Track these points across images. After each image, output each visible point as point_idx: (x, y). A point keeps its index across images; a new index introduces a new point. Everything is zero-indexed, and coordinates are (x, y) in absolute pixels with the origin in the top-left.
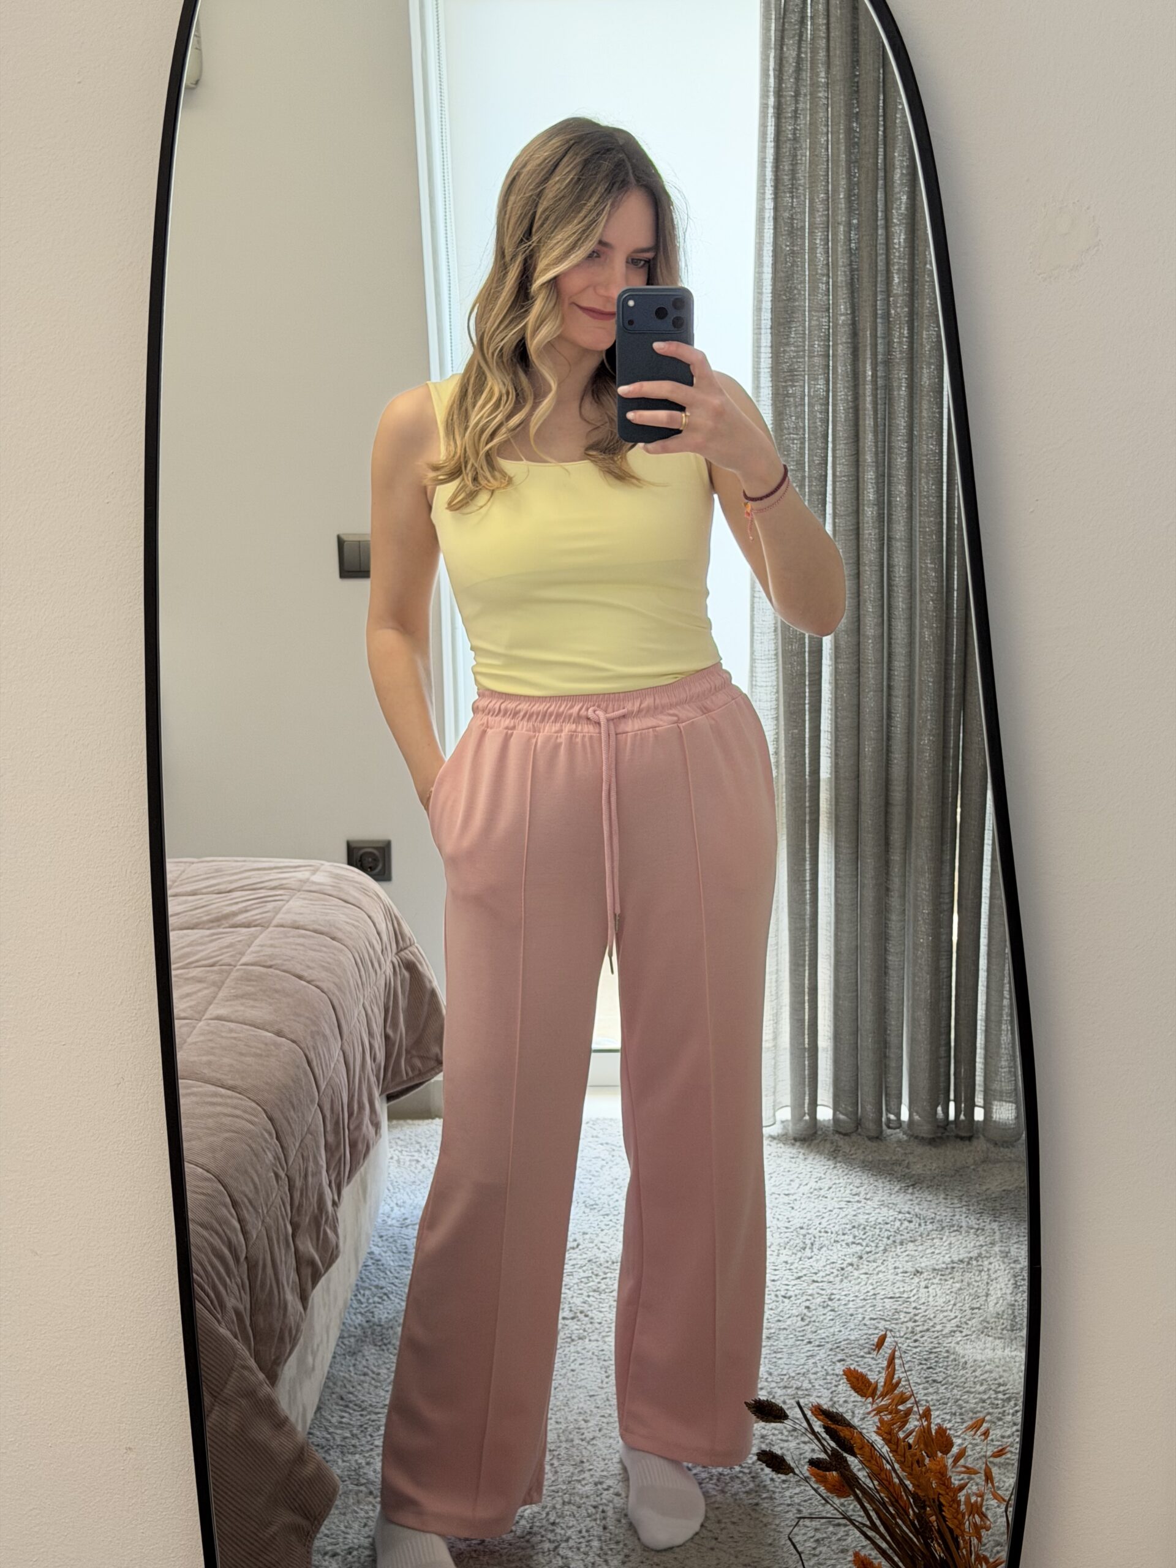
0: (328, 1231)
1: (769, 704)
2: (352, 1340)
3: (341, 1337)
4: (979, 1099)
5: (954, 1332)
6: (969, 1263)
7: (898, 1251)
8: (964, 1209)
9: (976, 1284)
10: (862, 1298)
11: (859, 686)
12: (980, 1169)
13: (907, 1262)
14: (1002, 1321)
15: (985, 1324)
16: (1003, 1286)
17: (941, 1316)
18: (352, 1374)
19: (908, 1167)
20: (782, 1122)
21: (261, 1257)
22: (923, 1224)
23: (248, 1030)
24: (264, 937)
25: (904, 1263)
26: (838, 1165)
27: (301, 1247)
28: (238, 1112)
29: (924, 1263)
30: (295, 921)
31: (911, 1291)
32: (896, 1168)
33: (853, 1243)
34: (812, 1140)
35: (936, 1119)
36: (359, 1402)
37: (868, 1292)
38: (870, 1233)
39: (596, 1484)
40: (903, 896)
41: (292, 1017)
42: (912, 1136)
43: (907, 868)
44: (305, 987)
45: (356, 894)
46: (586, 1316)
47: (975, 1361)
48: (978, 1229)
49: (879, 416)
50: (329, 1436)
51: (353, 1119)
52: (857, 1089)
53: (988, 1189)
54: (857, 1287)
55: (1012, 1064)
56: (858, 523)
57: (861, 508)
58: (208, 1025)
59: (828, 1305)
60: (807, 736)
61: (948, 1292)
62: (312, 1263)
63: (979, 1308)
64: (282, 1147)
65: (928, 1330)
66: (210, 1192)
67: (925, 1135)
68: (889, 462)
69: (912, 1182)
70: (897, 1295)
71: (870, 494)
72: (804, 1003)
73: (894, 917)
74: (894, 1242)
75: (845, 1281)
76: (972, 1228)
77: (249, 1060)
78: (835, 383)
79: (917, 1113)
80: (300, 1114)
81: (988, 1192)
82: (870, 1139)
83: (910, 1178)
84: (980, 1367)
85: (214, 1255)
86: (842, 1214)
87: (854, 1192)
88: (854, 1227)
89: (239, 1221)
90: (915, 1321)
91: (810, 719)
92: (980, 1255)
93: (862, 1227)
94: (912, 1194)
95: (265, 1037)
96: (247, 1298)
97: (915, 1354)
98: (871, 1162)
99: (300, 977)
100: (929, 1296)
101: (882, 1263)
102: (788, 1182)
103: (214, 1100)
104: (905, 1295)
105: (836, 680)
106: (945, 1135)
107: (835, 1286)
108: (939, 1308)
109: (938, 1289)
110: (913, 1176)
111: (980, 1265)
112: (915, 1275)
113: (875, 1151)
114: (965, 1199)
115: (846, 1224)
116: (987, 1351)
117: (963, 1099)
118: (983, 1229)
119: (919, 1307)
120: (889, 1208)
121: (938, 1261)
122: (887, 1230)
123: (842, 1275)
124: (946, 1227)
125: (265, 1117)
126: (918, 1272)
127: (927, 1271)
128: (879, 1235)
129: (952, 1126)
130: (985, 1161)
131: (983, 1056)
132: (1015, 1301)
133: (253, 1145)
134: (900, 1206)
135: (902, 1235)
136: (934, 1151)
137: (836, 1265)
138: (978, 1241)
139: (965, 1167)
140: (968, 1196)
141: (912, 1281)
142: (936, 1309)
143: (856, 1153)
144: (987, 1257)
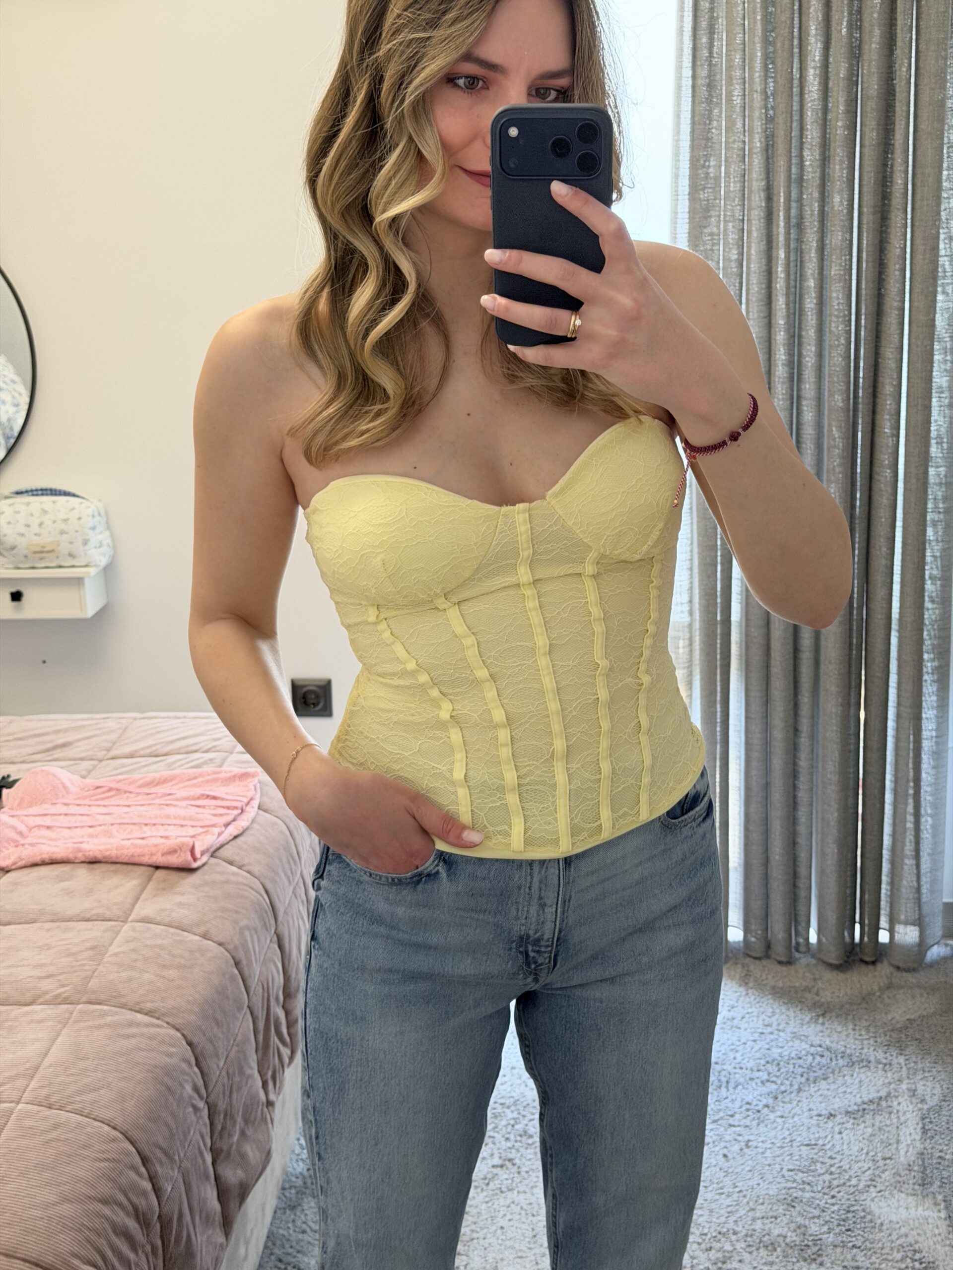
4: (884, 922)
5: (868, 1186)
6: (878, 1104)
7: (812, 1090)
8: (872, 1041)
9: (887, 1129)
10: (778, 1145)
12: (885, 996)
13: (821, 1103)
14: (913, 1174)
15: (898, 1178)
16: (912, 1131)
17: (856, 1167)
19: (817, 994)
21: (176, 1210)
22: (834, 1059)
25: (818, 1104)
26: (750, 991)
28: (155, 1044)
29: (837, 1104)
32: (808, 995)
33: (768, 1081)
35: (844, 944)
38: (783, 1070)
41: (221, 914)
42: (820, 960)
43: (816, 710)
46: (514, 1165)
47: (891, 1222)
48: (886, 1064)
52: (768, 916)
53: (893, 1019)
54: (773, 1133)
59: (745, 1154)
60: (719, 585)
61: (861, 1138)
63: (890, 1158)
64: (202, 1073)
65: (844, 1184)
67: (833, 960)
69: (822, 1011)
70: (813, 1142)
73: (803, 756)
74: (808, 1079)
75: (762, 1125)
76: (880, 1063)
79: (825, 937)
80: (225, 1029)
81: (894, 1022)
82: (780, 963)
83: (819, 1007)
84: (895, 1230)
86: (757, 1047)
87: (766, 1023)
88: (768, 1062)
89: (151, 1181)
90: (831, 1173)
92: (889, 1095)
93: (776, 1062)
94: (823, 1024)
95: (191, 941)
97: (833, 1212)
98: (782, 988)
99: (231, 863)
100: (843, 1144)
101: (797, 1105)
104: (820, 1142)
106: (850, 960)
108: (853, 1157)
109: (852, 1134)
110: (822, 1004)
111: (891, 1107)
112: (828, 1118)
113: (785, 977)
114: (872, 1029)
115: (760, 1059)
116: (901, 1209)
117: (867, 922)
118: (890, 1064)
119: (834, 1156)
120: (802, 1041)
121: (849, 1101)
122: (800, 1066)
123: (759, 1119)
124: (856, 1062)
125: (184, 1043)
126: (831, 1115)
127: (840, 1114)
128: (793, 1072)
129: (858, 949)
130: (889, 987)
131: (888, 883)
132: (925, 1148)
133: (169, 1082)
134: (812, 1038)
135: (814, 1072)
136: (842, 976)
137: (752, 1107)
138: (886, 1077)
139: (871, 994)
140: (876, 1026)
141: (826, 1125)
142: (851, 1158)
143: (767, 979)
144: (896, 1097)
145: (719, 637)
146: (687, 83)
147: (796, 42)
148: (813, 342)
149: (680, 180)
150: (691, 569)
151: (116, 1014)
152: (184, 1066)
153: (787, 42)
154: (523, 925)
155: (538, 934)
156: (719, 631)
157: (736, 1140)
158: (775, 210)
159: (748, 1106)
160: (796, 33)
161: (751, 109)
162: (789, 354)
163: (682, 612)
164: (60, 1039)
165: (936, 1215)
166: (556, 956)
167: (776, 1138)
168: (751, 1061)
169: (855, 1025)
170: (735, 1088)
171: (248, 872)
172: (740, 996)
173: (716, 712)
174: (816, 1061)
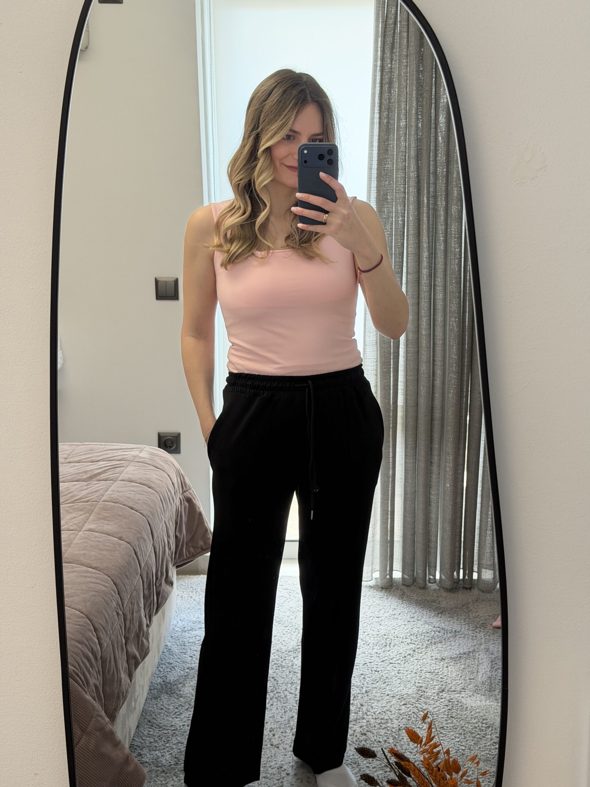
0: (144, 640)
1: (373, 368)
2: (155, 691)
3: (150, 690)
4: (475, 568)
5: (460, 691)
6: (468, 655)
7: (433, 647)
8: (467, 626)
9: (472, 666)
10: (414, 672)
11: (418, 359)
12: (475, 605)
13: (438, 653)
14: (485, 686)
15: (477, 688)
16: (486, 667)
17: (455, 682)
18: (155, 709)
19: (439, 603)
20: (376, 579)
21: (108, 657)
22: (446, 634)
23: (104, 537)
24: (115, 486)
25: (436, 654)
26: (404, 602)
27: (129, 649)
28: (98, 581)
29: (446, 654)
30: (130, 478)
31: (439, 669)
32: (433, 604)
33: (411, 643)
34: (391, 588)
35: (454, 579)
36: (158, 724)
37: (418, 669)
38: (419, 638)
39: (278, 769)
40: (439, 466)
41: (128, 530)
42: (441, 587)
43: (442, 452)
44: (134, 513)
45: (162, 463)
47: (472, 707)
48: (473, 637)
49: (431, 223)
50: (142, 741)
51: (158, 581)
52: (414, 563)
53: (479, 615)
54: (412, 667)
55: (492, 551)
56: (419, 277)
57: (420, 270)
58: (84, 534)
59: (397, 676)
60: (392, 384)
61: (458, 670)
62: (135, 657)
63: (473, 679)
64: (121, 598)
65: (448, 690)
66: (83, 624)
67: (448, 587)
68: (435, 247)
69: (440, 611)
70: (432, 671)
71: (425, 263)
72: (388, 519)
73: (434, 476)
74: (431, 643)
75: (406, 663)
76: (470, 636)
77: (105, 553)
78: (408, 207)
79: (444, 575)
80: (130, 581)
82: (420, 588)
83: (440, 609)
84: (474, 710)
85: (84, 657)
86: (406, 628)
87: (412, 616)
89: (98, 639)
90: (441, 685)
91: (393, 376)
92: (474, 650)
93: (415, 635)
94: (441, 617)
95: (114, 540)
96: (101, 678)
97: (442, 702)
98: (420, 601)
99: (132, 508)
100: (448, 672)
101: (425, 654)
102: (378, 611)
103: (85, 575)
104: (436, 671)
105: (407, 356)
106: (457, 587)
107: (401, 666)
108: (453, 678)
109: (453, 668)
111: (474, 656)
112: (441, 660)
113: (422, 595)
114: (467, 620)
115: (407, 633)
116: (477, 701)
117: (466, 568)
118: (476, 637)
119: (443, 677)
120: (429, 625)
121: (453, 653)
122: (428, 636)
123: (405, 660)
124: (457, 635)
125: (112, 583)
126: (443, 659)
127: (448, 658)
128: (424, 639)
129: (461, 582)
130: (478, 600)
132: (492, 675)
133: (106, 598)
134: (435, 624)
135: (435, 639)
136: (452, 595)
137: (402, 655)
138: (473, 642)
139: (468, 603)
140: (469, 618)
141: (440, 663)
143: (413, 596)
144: (478, 652)
146: (377, 120)
147: (433, 101)
149: (372, 170)
150: (376, 375)
152: (112, 592)
153: (428, 101)
158: (421, 188)
159: (400, 655)
160: (433, 96)
161: (409, 135)
162: (429, 262)
165: (496, 704)
167: (413, 669)
168: (403, 634)
169: (458, 618)
174: (436, 634)
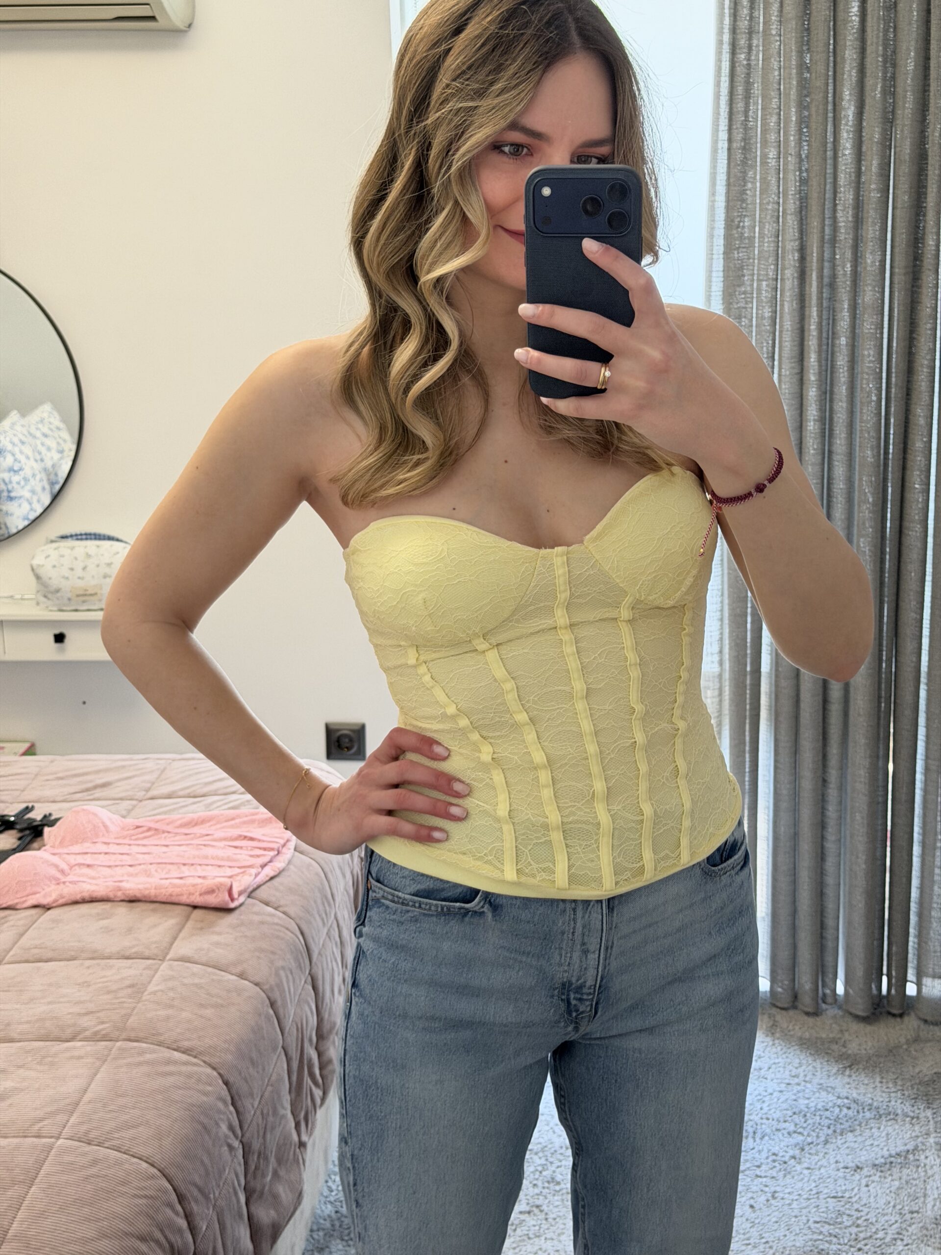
2: (321, 1234)
4: (911, 975)
5: (895, 1239)
6: (906, 1158)
7: (839, 1142)
8: (899, 1094)
9: (914, 1182)
10: (805, 1196)
12: (912, 1049)
13: (848, 1155)
15: (925, 1232)
16: (939, 1185)
17: (882, 1220)
19: (844, 1046)
22: (861, 1111)
23: (208, 973)
25: (845, 1156)
26: (777, 1042)
28: (193, 1082)
29: (864, 1157)
31: (853, 1189)
32: (835, 1047)
33: (795, 1132)
35: (871, 996)
38: (810, 1121)
40: (841, 788)
41: (258, 954)
42: (847, 1011)
43: (845, 761)
44: (273, 915)
46: (541, 1211)
48: (913, 1118)
49: (824, 335)
52: (795, 967)
53: (921, 1071)
54: (800, 1185)
57: (804, 424)
58: (172, 967)
59: (771, 1205)
61: (888, 1192)
62: (270, 1226)
63: (918, 1212)
64: (237, 1112)
65: (871, 1237)
67: (860, 1012)
68: (832, 381)
69: (849, 1063)
70: (840, 1194)
71: (812, 410)
73: (832, 807)
74: (835, 1131)
75: (788, 1176)
76: (908, 1116)
79: (852, 988)
80: (260, 1068)
81: (920, 1075)
82: (808, 1014)
83: (846, 1059)
87: (793, 1074)
89: (187, 1218)
90: (858, 1226)
92: (916, 1148)
93: (803, 1113)
94: (850, 1076)
95: (228, 980)
98: (809, 1040)
100: (869, 1196)
101: (824, 1157)
103: (167, 1069)
104: (847, 1195)
106: (878, 1010)
107: (778, 1182)
108: (880, 1210)
109: (878, 1188)
110: (849, 1055)
111: (918, 1160)
112: (855, 1171)
113: (812, 1028)
114: (899, 1082)
115: (787, 1110)
117: (894, 973)
118: (918, 1118)
119: (861, 1209)
120: (828, 1092)
121: (876, 1154)
122: (827, 1118)
123: (785, 1170)
124: (882, 1115)
125: (220, 1082)
126: (858, 1168)
127: (867, 1166)
128: (819, 1124)
129: (885, 1002)
130: (917, 1040)
131: (915, 936)
133: (206, 1121)
134: (839, 1090)
135: (841, 1124)
136: (869, 1028)
137: (778, 1158)
138: (914, 1131)
139: (898, 1047)
140: (903, 1079)
141: (853, 1178)
142: (877, 1211)
143: (794, 1029)
144: (923, 1151)
145: (748, 687)
146: (723, 145)
147: (830, 107)
148: (844, 399)
149: (715, 240)
150: (721, 620)
151: (154, 1052)
152: (220, 1105)
153: (821, 107)
154: (566, 971)
155: (580, 982)
156: (748, 682)
157: (762, 1191)
158: (808, 269)
159: (774, 1157)
160: (830, 99)
161: (785, 171)
162: (820, 410)
163: (713, 662)
164: (98, 1076)
166: (597, 1004)
168: (778, 1112)
169: (882, 1078)
170: (762, 1138)
171: (284, 913)
172: (767, 1046)
173: (745, 762)
174: (843, 1113)
